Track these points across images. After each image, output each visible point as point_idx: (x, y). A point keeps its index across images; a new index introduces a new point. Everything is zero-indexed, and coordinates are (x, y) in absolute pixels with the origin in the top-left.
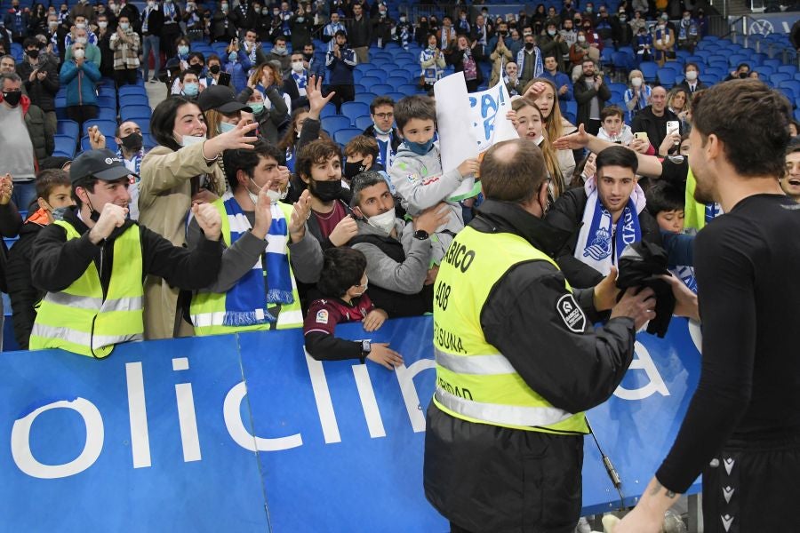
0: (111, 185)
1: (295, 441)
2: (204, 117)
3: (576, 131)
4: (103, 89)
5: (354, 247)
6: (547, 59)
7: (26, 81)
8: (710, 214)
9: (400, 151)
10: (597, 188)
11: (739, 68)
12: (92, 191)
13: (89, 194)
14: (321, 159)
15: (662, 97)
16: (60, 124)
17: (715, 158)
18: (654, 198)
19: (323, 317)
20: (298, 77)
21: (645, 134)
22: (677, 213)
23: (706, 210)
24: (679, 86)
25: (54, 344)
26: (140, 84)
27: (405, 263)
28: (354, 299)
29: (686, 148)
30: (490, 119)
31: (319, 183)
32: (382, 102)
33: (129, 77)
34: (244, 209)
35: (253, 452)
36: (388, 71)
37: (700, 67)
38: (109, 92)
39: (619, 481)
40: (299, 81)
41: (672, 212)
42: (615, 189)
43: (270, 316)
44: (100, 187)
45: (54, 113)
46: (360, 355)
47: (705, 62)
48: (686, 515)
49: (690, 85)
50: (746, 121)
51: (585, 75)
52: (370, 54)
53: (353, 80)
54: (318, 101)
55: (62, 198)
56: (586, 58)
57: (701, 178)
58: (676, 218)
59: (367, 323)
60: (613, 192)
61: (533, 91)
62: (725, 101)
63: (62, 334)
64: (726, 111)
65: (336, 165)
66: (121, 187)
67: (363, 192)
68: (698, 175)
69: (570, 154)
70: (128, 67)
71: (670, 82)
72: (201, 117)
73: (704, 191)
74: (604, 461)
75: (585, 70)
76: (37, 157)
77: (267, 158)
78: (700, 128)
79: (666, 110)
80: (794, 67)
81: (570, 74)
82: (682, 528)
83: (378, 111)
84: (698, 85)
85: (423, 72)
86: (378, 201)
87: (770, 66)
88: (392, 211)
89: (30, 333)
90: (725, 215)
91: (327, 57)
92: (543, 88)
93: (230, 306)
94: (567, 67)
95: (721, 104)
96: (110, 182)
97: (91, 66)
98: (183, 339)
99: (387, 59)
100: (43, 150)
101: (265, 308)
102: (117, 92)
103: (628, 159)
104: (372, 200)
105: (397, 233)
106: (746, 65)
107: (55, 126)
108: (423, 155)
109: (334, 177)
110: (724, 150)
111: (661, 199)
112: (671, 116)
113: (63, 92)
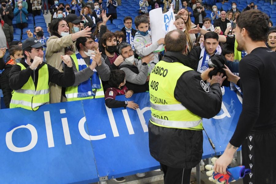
0: (37, 50)
1: (103, 136)
2: (68, 25)
3: (196, 27)
4: (29, 17)
5: (121, 69)
6: (184, 2)
7: (2, 15)
8: (243, 55)
9: (136, 35)
10: (205, 46)
11: (250, 4)
12: (31, 52)
13: (29, 53)
14: (110, 38)
15: (225, 14)
16: (14, 30)
17: (244, 36)
18: (224, 49)
19: (111, 93)
20: (97, 11)
21: (219, 27)
22: (232, 54)
23: (242, 53)
24: (230, 11)
25: (19, 106)
26: (42, 15)
27: (139, 74)
28: (121, 87)
29: (234, 32)
30: (167, 23)
31: (109, 47)
32: (128, 19)
33: (38, 13)
34: (83, 57)
35: (89, 141)
36: (128, 8)
37: (237, 4)
38: (31, 18)
39: (214, 147)
40: (97, 12)
41: (230, 54)
42: (211, 46)
43: (93, 93)
44: (33, 50)
45: (12, 26)
46: (124, 106)
47: (238, 2)
48: (236, 158)
49: (234, 10)
50: (255, 23)
51: (197, 8)
52: (122, 2)
53: (116, 11)
54: (105, 19)
55: (19, 55)
56: (197, 2)
57: (240, 43)
58: (232, 56)
59: (126, 95)
60: (210, 48)
61: (181, 12)
62: (248, 17)
63: (22, 103)
64: (248, 20)
65: (115, 40)
66: (40, 50)
67: (123, 50)
68: (238, 42)
69: (194, 35)
70: (37, 9)
71: (226, 10)
72: (67, 25)
73: (241, 47)
74: (209, 140)
75: (197, 6)
76: (8, 41)
77: (90, 39)
78: (239, 26)
79: (226, 19)
80: (269, 3)
81: (192, 7)
82: (235, 162)
83: (126, 22)
84: (236, 10)
85: (141, 8)
86: (128, 53)
87: (261, 3)
88: (133, 56)
89: (10, 102)
90: (248, 55)
91: (107, 3)
92: (184, 11)
93: (79, 91)
94: (190, 5)
95: (247, 18)
96: (37, 48)
97: (25, 9)
98: (63, 102)
99: (128, 4)
100: (10, 39)
101: (91, 91)
102: (34, 18)
103: (215, 36)
104: (126, 52)
105: (135, 64)
106: (253, 3)
107: (13, 31)
108: (145, 36)
109: (114, 45)
110: (248, 33)
111: (226, 50)
112: (228, 21)
113: (15, 18)
